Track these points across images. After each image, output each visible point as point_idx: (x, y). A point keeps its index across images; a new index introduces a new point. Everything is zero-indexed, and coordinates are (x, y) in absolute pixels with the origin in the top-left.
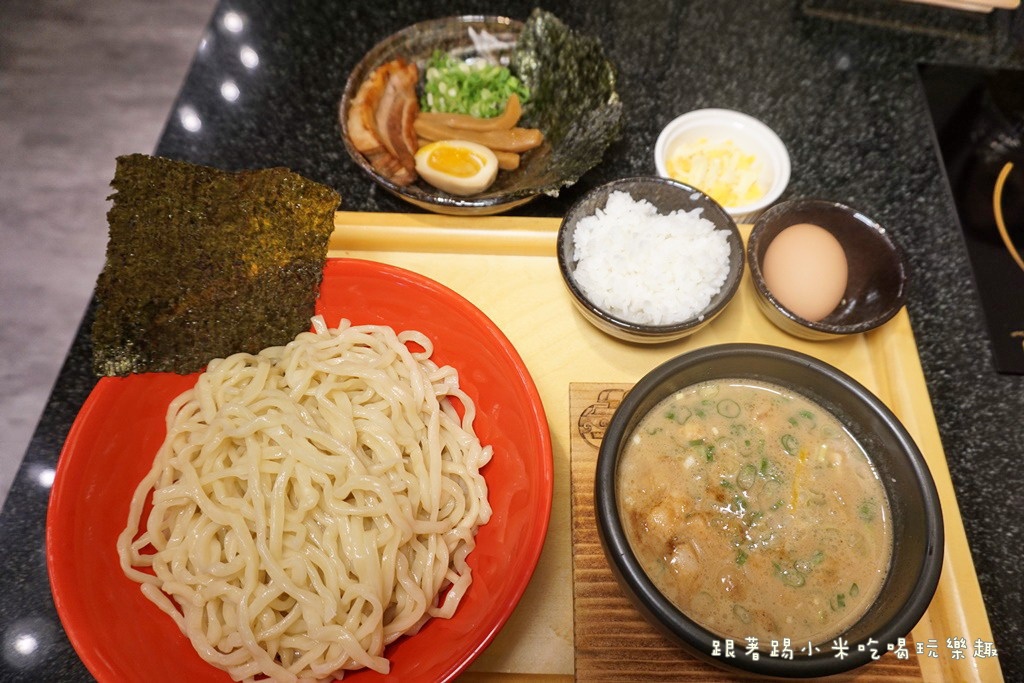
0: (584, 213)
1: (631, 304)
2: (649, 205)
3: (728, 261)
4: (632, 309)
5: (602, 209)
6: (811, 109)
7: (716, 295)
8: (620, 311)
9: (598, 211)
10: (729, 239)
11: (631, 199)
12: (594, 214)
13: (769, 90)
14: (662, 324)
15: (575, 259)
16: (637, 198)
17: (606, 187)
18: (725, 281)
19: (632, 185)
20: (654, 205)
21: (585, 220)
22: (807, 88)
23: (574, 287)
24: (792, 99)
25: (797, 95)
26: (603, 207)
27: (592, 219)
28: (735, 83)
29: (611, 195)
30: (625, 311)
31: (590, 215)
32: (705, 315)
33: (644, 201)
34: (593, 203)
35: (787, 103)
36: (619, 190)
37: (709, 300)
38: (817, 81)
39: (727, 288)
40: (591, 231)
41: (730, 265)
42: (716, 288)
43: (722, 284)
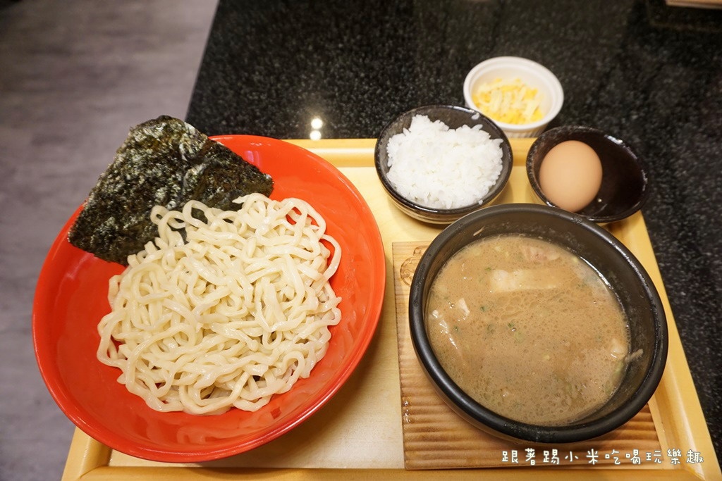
0: (394, 132)
1: (429, 195)
2: (442, 124)
3: (501, 162)
4: (431, 198)
5: (408, 129)
6: (676, 101)
7: (493, 186)
8: (422, 200)
9: (405, 130)
10: (501, 146)
11: (429, 120)
12: (402, 132)
13: (640, 89)
14: (453, 208)
15: (389, 165)
16: (433, 119)
17: (410, 113)
18: (499, 176)
19: (429, 111)
20: (446, 124)
21: (395, 137)
22: (669, 84)
23: (387, 184)
24: (660, 94)
25: (663, 91)
26: (408, 126)
27: (400, 136)
28: (613, 85)
29: (414, 118)
30: (426, 200)
31: (399, 133)
32: (484, 201)
33: (439, 121)
34: (401, 124)
35: (657, 97)
36: (420, 114)
37: (488, 190)
38: (676, 79)
39: (500, 181)
40: (400, 144)
41: (502, 164)
42: (492, 181)
43: (497, 178)
